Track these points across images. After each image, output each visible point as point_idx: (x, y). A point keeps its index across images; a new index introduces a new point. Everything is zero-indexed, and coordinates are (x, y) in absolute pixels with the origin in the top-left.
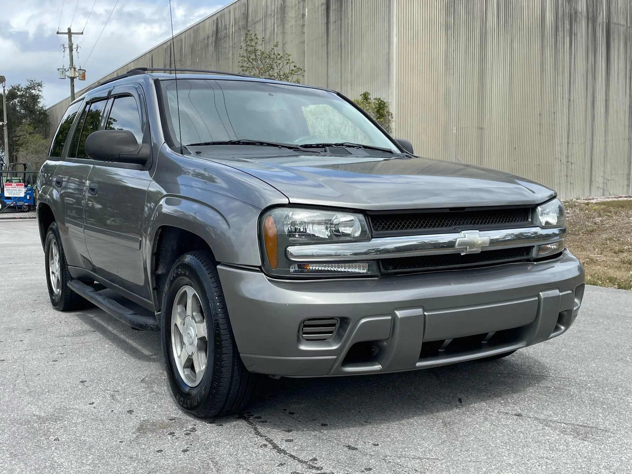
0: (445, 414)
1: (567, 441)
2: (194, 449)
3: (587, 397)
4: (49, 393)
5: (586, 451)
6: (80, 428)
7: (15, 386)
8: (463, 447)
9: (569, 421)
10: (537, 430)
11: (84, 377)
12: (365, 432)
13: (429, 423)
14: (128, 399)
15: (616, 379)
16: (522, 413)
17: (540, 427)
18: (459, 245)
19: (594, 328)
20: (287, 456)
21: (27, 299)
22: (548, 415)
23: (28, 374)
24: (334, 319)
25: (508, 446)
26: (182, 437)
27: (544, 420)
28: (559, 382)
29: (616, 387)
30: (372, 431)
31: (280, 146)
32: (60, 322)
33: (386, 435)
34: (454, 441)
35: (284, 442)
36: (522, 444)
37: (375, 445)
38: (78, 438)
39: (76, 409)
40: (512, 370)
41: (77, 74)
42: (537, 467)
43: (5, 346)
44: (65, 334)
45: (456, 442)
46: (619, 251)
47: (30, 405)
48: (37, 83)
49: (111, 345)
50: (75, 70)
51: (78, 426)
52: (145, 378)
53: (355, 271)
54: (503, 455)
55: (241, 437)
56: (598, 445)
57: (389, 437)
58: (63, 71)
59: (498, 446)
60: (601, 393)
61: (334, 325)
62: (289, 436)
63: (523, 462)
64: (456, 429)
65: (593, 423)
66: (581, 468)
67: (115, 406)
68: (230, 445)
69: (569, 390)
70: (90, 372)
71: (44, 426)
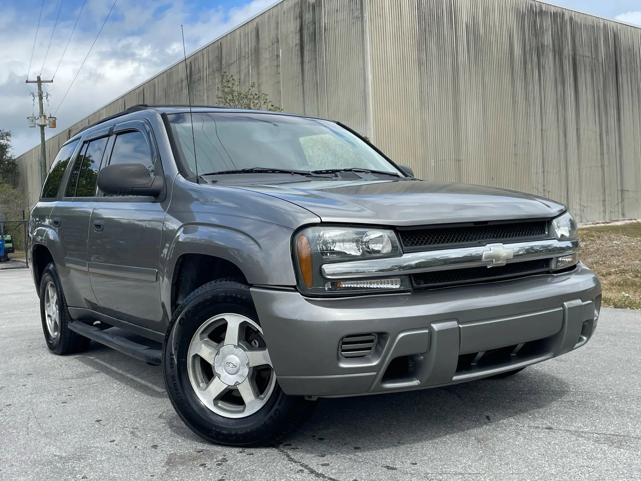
0: (477, 431)
1: (603, 450)
2: (230, 478)
3: (612, 408)
4: (65, 433)
5: (624, 458)
6: (106, 465)
7: (28, 428)
8: (502, 461)
9: (600, 431)
10: (571, 441)
11: (98, 416)
12: (400, 453)
13: (462, 441)
14: (149, 435)
15: (635, 391)
16: (552, 426)
17: (574, 438)
18: (486, 258)
19: (602, 344)
20: (326, 479)
21: (20, 345)
22: (578, 427)
23: (39, 417)
24: (372, 335)
25: (546, 457)
26: (214, 467)
27: (576, 432)
28: (581, 396)
29: (637, 398)
30: (407, 451)
31: (293, 173)
32: (61, 366)
33: (422, 454)
34: (491, 456)
35: (320, 467)
36: (559, 455)
37: (413, 464)
38: (106, 475)
39: (97, 447)
40: (532, 387)
41: (47, 122)
42: (580, 475)
43: (8, 392)
44: (69, 376)
45: (494, 457)
46: (606, 273)
47: (48, 446)
48: (5, 133)
49: (119, 384)
50: (45, 117)
51: (104, 463)
52: (162, 414)
53: (388, 287)
54: (543, 466)
55: (275, 464)
56: (634, 451)
57: (425, 456)
58: (33, 119)
59: (536, 458)
60: (625, 404)
61: (372, 341)
62: (325, 460)
63: (565, 471)
64: (491, 445)
65: (624, 432)
66: (623, 474)
67: (138, 442)
68: (266, 472)
69: (592, 403)
70: (103, 411)
71: (68, 465)
